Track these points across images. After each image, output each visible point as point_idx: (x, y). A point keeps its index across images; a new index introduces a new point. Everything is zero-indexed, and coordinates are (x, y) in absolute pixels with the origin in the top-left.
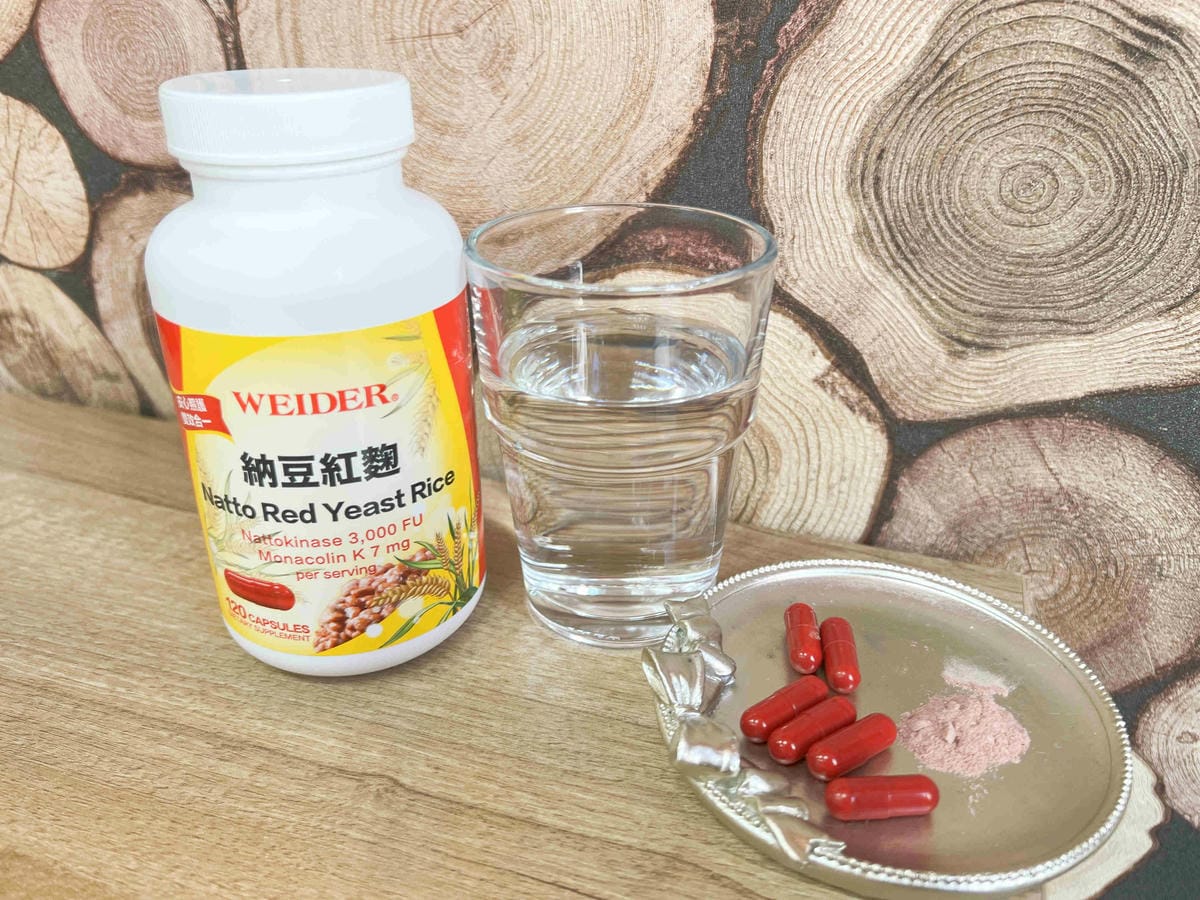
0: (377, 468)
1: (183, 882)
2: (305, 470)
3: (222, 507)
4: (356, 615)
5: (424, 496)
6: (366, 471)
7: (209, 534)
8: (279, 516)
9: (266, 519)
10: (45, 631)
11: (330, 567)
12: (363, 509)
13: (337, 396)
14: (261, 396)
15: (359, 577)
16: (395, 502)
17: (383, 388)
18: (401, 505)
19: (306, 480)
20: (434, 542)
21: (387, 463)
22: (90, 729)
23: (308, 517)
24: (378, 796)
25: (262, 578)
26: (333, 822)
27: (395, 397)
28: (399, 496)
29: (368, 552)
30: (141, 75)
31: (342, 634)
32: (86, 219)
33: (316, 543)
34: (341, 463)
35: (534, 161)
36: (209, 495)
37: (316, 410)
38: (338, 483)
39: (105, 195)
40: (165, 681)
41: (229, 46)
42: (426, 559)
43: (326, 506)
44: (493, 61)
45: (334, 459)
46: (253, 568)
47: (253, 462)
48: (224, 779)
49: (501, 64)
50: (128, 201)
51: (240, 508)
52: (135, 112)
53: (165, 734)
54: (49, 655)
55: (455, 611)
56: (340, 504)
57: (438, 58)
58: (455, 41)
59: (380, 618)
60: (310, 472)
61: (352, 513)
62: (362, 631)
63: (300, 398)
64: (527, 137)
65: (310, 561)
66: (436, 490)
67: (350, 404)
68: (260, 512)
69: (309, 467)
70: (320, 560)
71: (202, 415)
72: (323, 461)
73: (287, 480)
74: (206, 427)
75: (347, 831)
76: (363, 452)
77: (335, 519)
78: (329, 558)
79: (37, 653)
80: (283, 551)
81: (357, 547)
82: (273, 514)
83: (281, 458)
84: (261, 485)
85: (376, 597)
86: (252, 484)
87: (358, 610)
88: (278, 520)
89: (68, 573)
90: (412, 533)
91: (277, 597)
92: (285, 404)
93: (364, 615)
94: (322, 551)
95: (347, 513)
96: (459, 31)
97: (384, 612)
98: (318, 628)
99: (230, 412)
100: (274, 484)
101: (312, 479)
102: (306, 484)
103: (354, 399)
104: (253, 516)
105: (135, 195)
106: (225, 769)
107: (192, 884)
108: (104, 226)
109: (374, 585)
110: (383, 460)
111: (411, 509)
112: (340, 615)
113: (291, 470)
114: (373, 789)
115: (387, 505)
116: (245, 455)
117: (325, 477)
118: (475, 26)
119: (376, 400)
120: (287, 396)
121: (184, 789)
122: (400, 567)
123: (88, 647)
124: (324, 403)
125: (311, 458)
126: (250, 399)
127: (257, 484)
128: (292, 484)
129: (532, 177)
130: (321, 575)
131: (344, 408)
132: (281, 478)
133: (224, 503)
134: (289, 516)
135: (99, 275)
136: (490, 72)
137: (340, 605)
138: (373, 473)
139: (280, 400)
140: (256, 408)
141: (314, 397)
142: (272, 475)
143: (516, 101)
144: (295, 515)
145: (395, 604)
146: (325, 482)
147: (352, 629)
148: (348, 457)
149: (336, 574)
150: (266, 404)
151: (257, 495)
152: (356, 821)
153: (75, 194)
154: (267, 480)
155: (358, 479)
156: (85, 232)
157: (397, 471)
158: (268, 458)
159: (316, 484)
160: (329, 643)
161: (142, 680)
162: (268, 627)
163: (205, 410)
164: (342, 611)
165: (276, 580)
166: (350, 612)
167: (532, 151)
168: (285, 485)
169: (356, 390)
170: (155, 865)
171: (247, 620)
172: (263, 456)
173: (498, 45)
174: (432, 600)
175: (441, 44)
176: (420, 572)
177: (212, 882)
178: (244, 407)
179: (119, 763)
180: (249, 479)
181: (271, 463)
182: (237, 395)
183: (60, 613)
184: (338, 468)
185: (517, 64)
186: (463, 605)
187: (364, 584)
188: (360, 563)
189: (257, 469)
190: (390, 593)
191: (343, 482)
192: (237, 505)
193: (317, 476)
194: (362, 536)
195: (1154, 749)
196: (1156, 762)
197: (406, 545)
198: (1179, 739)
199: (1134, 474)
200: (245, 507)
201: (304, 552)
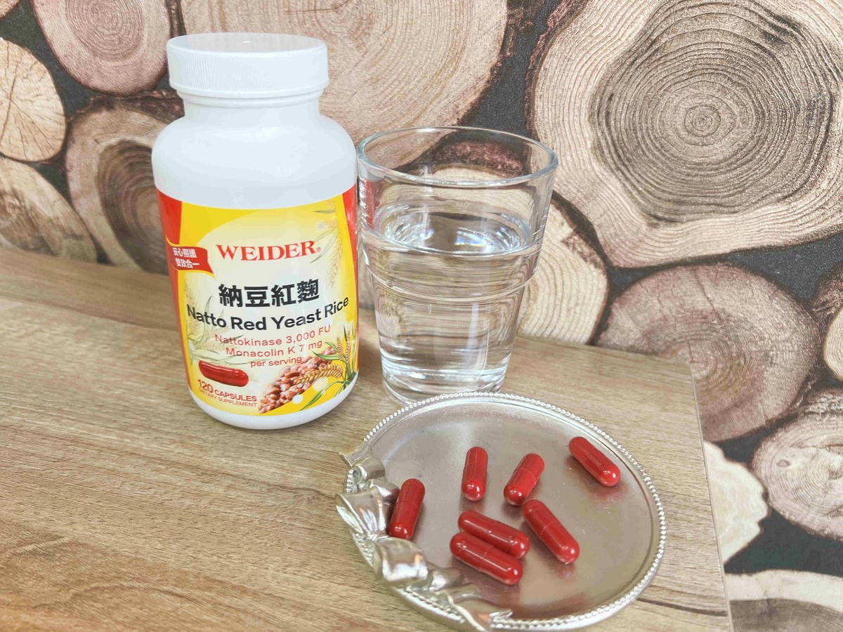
0: (306, 295)
1: (194, 555)
2: (261, 295)
3: (202, 320)
4: (287, 389)
5: (332, 313)
6: (299, 297)
7: (189, 338)
8: (242, 325)
9: (233, 328)
10: (67, 404)
11: (273, 358)
12: (296, 321)
13: (284, 248)
14: (236, 248)
15: (290, 365)
16: (315, 317)
17: (312, 243)
18: (319, 319)
19: (262, 302)
20: (335, 342)
21: (312, 292)
22: (112, 465)
23: (261, 326)
24: (309, 501)
25: (228, 366)
26: (284, 517)
27: (319, 249)
28: (318, 313)
29: (297, 349)
30: (108, 30)
31: (278, 402)
32: (63, 127)
33: (265, 343)
34: (285, 291)
35: (383, 95)
36: (192, 312)
37: (271, 257)
38: (281, 304)
39: (78, 111)
40: (155, 434)
41: (173, 12)
42: (331, 354)
43: (273, 319)
44: (358, 29)
45: (280, 289)
46: (221, 359)
47: (227, 291)
48: (207, 494)
49: (363, 31)
50: (95, 116)
51: (215, 321)
52: (103, 56)
53: (163, 467)
54: (73, 420)
55: (345, 387)
56: (282, 318)
57: (320, 25)
58: (332, 15)
59: (302, 391)
60: (264, 297)
61: (290, 323)
62: (291, 399)
63: (261, 249)
64: (378, 80)
65: (260, 354)
66: (339, 310)
67: (292, 254)
68: (229, 323)
69: (264, 294)
70: (267, 354)
71: (193, 260)
72: (273, 290)
73: (249, 302)
74: (195, 268)
75: (293, 523)
76: (298, 284)
77: (278, 327)
78: (273, 353)
79: (64, 418)
80: (243, 348)
81: (291, 345)
82: (238, 324)
83: (246, 288)
84: (232, 305)
85: (301, 378)
86: (225, 305)
87: (288, 385)
88: (241, 328)
89: (74, 368)
90: (324, 337)
91: (239, 379)
92: (252, 253)
93: (292, 389)
94: (268, 348)
95: (286, 324)
96: (335, 8)
97: (304, 388)
98: (263, 398)
99: (214, 258)
100: (240, 305)
101: (266, 302)
102: (261, 304)
103: (295, 250)
104: (224, 326)
105: (101, 112)
106: (206, 488)
107: (200, 556)
108: (76, 132)
109: (299, 369)
110: (309, 290)
111: (324, 321)
112: (278, 389)
113: (252, 296)
114: (305, 497)
115: (310, 319)
116: (222, 286)
117: (274, 300)
118: (347, 5)
119: (308, 251)
120: (253, 248)
121: (183, 500)
122: (316, 359)
123: (98, 414)
124: (276, 253)
125: (266, 288)
126: (228, 250)
127: (229, 305)
128: (253, 305)
129: (382, 106)
130: (267, 364)
131: (288, 256)
132: (246, 300)
133: (204, 317)
134: (249, 326)
135: (71, 167)
136: (356, 36)
137: (278, 383)
138: (303, 298)
139: (248, 250)
140: (232, 255)
141: (270, 249)
142: (240, 299)
143: (373, 55)
144: (253, 325)
145: (311, 382)
146: (273, 304)
147: (285, 398)
148: (289, 287)
149: (277, 363)
150: (239, 254)
151: (228, 312)
152: (298, 517)
153: (55, 110)
154: (236, 302)
155: (294, 302)
156: (62, 137)
157: (317, 297)
158: (237, 288)
159: (268, 305)
160: (269, 408)
161: (141, 434)
162: (228, 398)
163: (195, 256)
164: (279, 387)
165: (236, 367)
166: (284, 387)
167: (382, 89)
168: (247, 305)
169: (296, 244)
170: (174, 546)
171: (213, 394)
172: (234, 287)
173: (362, 18)
174: (333, 379)
175: (323, 16)
176: (327, 362)
177: (214, 555)
178: (224, 255)
179: (137, 486)
180: (223, 301)
181: (240, 291)
182: (220, 247)
183: (75, 393)
184: (282, 295)
185: (374, 31)
186: (348, 383)
187: (293, 370)
188: (292, 356)
189: (229, 295)
190: (309, 375)
191: (284, 303)
192: (213, 318)
193: (269, 300)
194: (294, 338)
195: (763, 471)
196: (763, 479)
197: (320, 345)
198: (778, 464)
199: (758, 300)
200: (219, 320)
201: (257, 349)
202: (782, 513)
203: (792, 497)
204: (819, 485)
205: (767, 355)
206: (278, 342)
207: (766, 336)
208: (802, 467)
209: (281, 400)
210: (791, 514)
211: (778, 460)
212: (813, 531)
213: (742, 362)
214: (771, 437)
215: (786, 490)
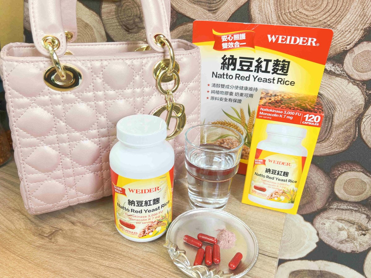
0: (155, 202)
3: (122, 208)
4: (147, 231)
5: (163, 207)
7: (117, 212)
9: (132, 212)
12: (152, 210)
13: (149, 190)
14: (134, 189)
15: (149, 223)
16: (158, 209)
17: (158, 187)
18: (159, 209)
20: (164, 215)
21: (157, 201)
23: (140, 212)
25: (129, 223)
28: (159, 207)
29: (151, 219)
31: (144, 234)
33: (141, 217)
34: (149, 202)
36: (119, 205)
37: (145, 193)
42: (162, 219)
43: (144, 210)
45: (147, 201)
46: (127, 220)
47: (131, 201)
51: (126, 209)
56: (147, 210)
59: (152, 231)
60: (142, 204)
61: (149, 211)
62: (148, 234)
63: (142, 190)
66: (166, 205)
67: (152, 191)
68: (130, 210)
69: (142, 203)
71: (120, 191)
72: (145, 202)
73: (137, 205)
74: (121, 193)
76: (153, 200)
77: (146, 212)
78: (143, 220)
80: (134, 218)
81: (149, 218)
82: (133, 211)
83: (136, 201)
84: (132, 205)
85: (152, 227)
90: (161, 214)
91: (132, 227)
92: (139, 191)
93: (149, 231)
94: (142, 219)
98: (139, 233)
99: (127, 192)
100: (134, 206)
101: (142, 205)
102: (141, 206)
104: (129, 211)
109: (152, 225)
111: (161, 210)
112: (144, 231)
113: (138, 203)
115: (156, 209)
116: (129, 200)
119: (157, 190)
122: (157, 221)
124: (147, 191)
125: (143, 201)
126: (132, 190)
128: (138, 206)
130: (141, 223)
132: (136, 204)
133: (123, 208)
134: (136, 212)
137: (144, 229)
138: (154, 204)
140: (133, 192)
141: (145, 190)
142: (134, 204)
144: (138, 212)
145: (156, 228)
146: (145, 206)
147: (147, 234)
148: (150, 201)
149: (145, 223)
150: (135, 191)
151: (130, 207)
154: (133, 205)
155: (151, 205)
157: (159, 203)
159: (143, 206)
160: (141, 236)
162: (128, 232)
163: (121, 190)
164: (145, 230)
165: (131, 223)
166: (146, 230)
168: (136, 206)
169: (153, 188)
171: (124, 230)
172: (133, 200)
176: (161, 222)
178: (130, 191)
180: (129, 204)
181: (134, 202)
182: (129, 189)
184: (148, 203)
187: (150, 225)
188: (150, 221)
189: (131, 203)
190: (155, 226)
191: (148, 206)
192: (125, 209)
193: (143, 204)
194: (151, 216)
195: (317, 226)
196: (317, 228)
197: (159, 217)
198: (322, 224)
199: (313, 171)
200: (127, 209)
201: (139, 219)
202: (323, 241)
203: (326, 235)
204: (335, 232)
205: (316, 188)
206: (146, 217)
207: (316, 182)
208: (329, 226)
209: (145, 234)
210: (327, 241)
211: (321, 223)
212: (334, 248)
213: (309, 190)
214: (319, 215)
215: (325, 233)
